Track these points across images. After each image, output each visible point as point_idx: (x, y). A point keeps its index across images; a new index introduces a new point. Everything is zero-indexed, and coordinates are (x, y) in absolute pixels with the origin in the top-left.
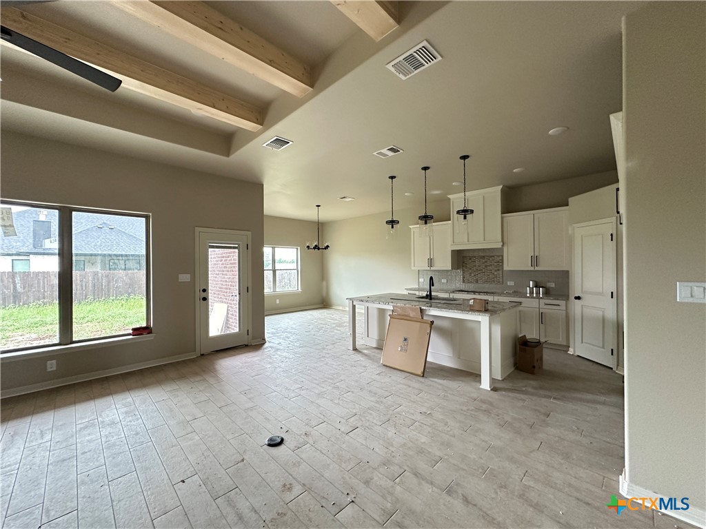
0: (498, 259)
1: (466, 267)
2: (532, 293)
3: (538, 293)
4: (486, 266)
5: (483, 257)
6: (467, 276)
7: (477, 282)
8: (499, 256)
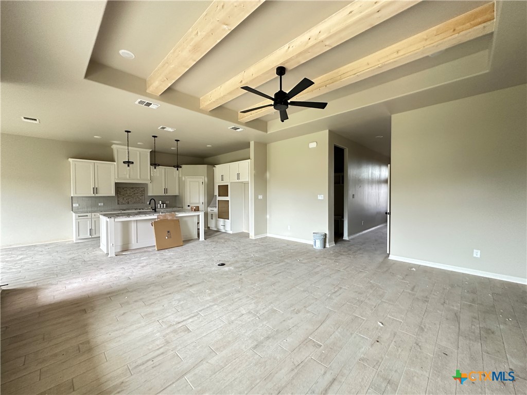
0: (142, 189)
1: (120, 194)
2: (160, 206)
3: (163, 206)
4: (134, 194)
5: (133, 188)
6: (121, 200)
7: (128, 203)
8: (142, 188)
